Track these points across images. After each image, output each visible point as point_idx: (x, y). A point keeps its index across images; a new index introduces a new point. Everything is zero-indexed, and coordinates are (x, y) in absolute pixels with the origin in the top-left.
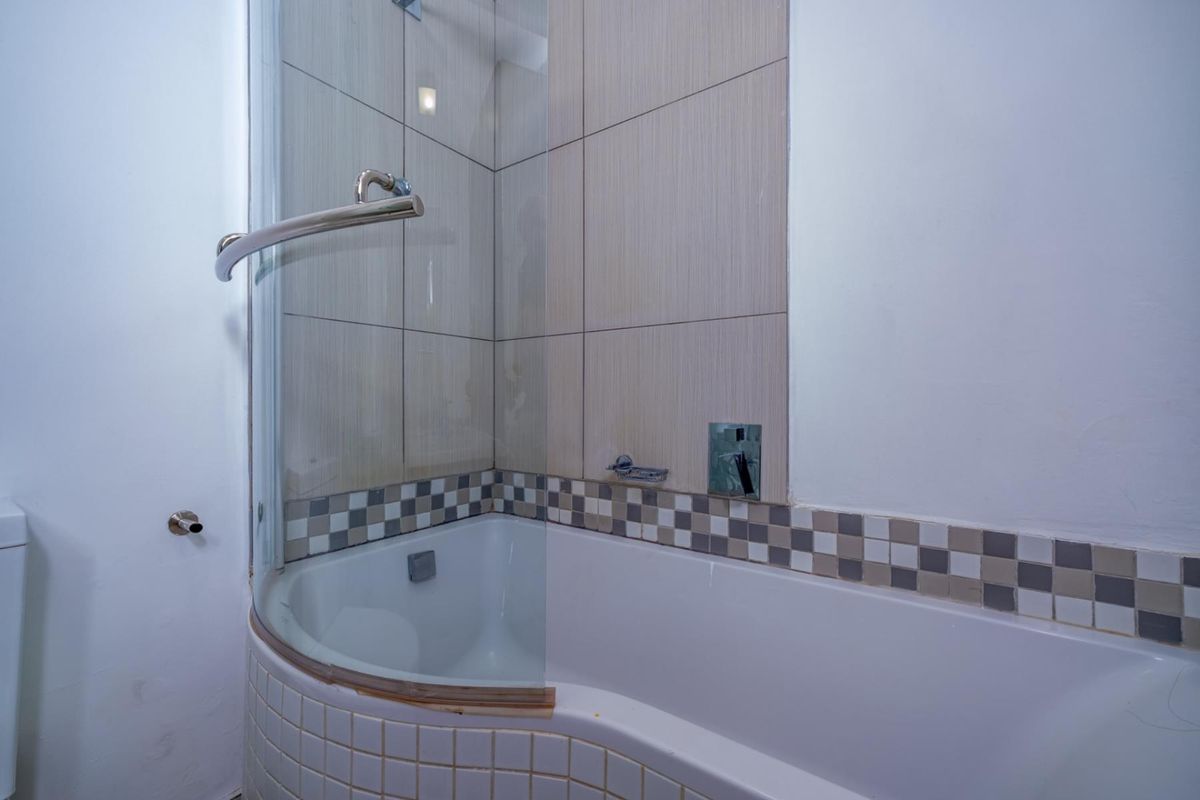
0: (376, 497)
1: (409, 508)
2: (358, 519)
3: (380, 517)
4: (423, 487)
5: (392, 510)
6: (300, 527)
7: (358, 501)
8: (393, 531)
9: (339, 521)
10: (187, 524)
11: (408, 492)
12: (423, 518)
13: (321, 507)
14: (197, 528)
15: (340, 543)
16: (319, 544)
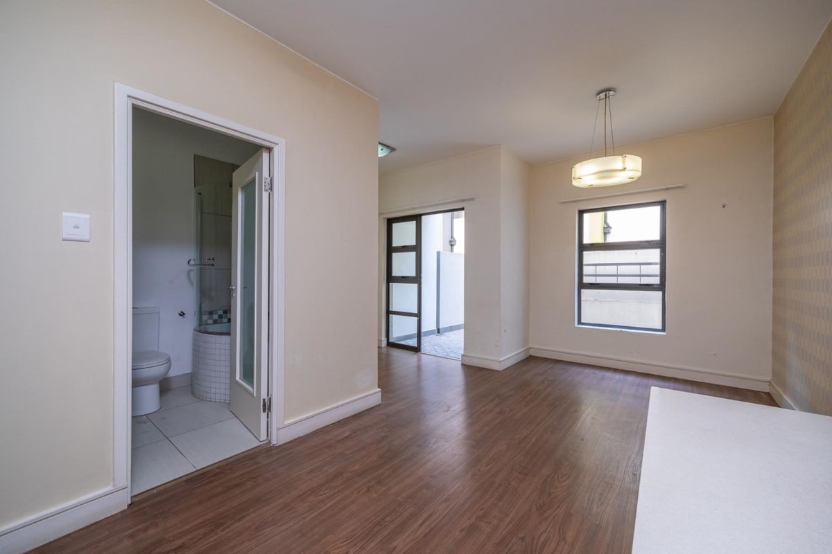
2: (220, 317)
6: (205, 317)
9: (216, 317)
10: (182, 314)
14: (184, 314)
16: (210, 321)
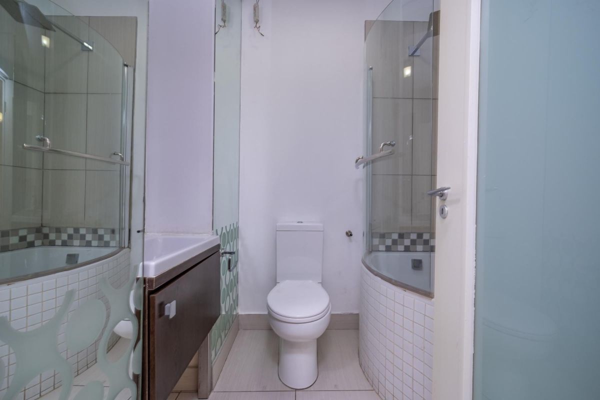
0: (401, 236)
1: (413, 242)
2: (395, 242)
3: (402, 244)
4: (420, 236)
5: (407, 242)
6: (376, 241)
7: (395, 236)
8: (407, 249)
9: (389, 242)
10: (349, 234)
11: (414, 236)
12: (420, 248)
13: (383, 236)
14: (351, 235)
15: (388, 249)
16: (382, 248)
